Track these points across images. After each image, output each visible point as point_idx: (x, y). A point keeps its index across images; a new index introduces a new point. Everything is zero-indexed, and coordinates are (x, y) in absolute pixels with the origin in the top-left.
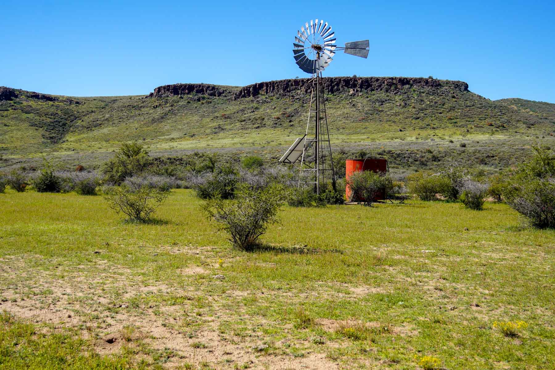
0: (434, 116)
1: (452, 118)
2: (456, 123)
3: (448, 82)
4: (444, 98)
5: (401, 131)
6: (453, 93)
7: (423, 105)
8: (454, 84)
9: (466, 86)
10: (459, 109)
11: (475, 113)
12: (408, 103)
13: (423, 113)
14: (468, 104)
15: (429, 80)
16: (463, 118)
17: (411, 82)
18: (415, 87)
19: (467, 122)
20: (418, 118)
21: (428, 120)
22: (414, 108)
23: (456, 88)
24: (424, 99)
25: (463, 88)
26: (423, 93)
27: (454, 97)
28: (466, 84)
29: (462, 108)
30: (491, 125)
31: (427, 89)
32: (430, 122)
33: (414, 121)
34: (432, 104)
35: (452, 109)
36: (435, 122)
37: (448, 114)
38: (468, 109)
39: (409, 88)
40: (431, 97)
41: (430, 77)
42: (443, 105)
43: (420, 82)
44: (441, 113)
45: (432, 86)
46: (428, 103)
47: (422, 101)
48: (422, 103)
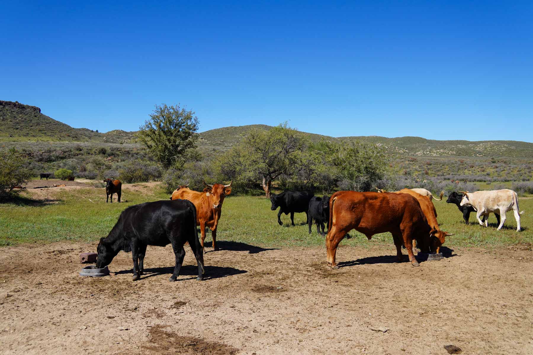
0: (28, 128)
1: (41, 130)
2: (45, 133)
3: (28, 107)
4: (29, 117)
5: (11, 136)
6: (35, 114)
7: (17, 120)
8: (32, 108)
9: (40, 111)
10: (42, 124)
11: (54, 128)
12: (5, 118)
13: (19, 125)
14: (47, 122)
15: (16, 104)
16: (48, 131)
17: (4, 103)
18: (7, 107)
19: (53, 133)
20: (17, 129)
21: (25, 131)
22: (11, 121)
23: (34, 110)
24: (16, 115)
25: (38, 111)
26: (14, 112)
27: (36, 116)
28: (39, 109)
29: (43, 124)
30: (69, 136)
31: (16, 109)
32: (28, 132)
33: (15, 130)
34: (23, 120)
35: (38, 124)
36: (31, 132)
37: (37, 127)
38: (48, 125)
39: (3, 108)
40: (20, 115)
41: (17, 102)
42: (31, 121)
43: (10, 105)
44: (31, 126)
45: (19, 108)
46: (20, 119)
47: (15, 117)
48: (16, 119)
